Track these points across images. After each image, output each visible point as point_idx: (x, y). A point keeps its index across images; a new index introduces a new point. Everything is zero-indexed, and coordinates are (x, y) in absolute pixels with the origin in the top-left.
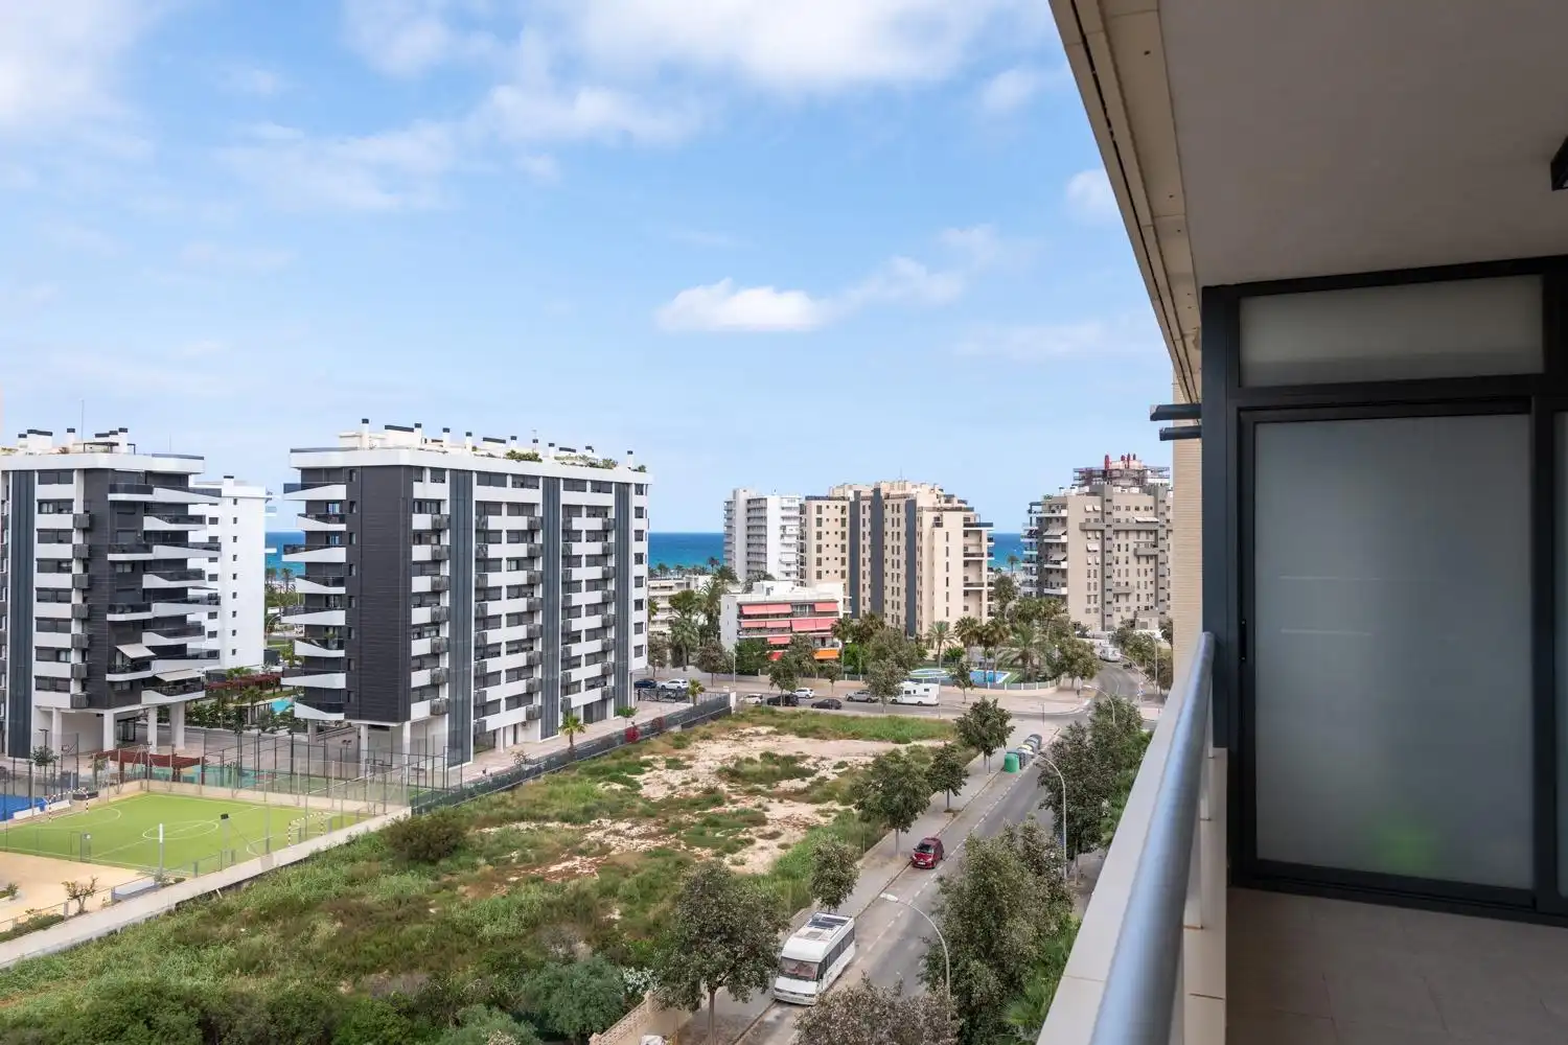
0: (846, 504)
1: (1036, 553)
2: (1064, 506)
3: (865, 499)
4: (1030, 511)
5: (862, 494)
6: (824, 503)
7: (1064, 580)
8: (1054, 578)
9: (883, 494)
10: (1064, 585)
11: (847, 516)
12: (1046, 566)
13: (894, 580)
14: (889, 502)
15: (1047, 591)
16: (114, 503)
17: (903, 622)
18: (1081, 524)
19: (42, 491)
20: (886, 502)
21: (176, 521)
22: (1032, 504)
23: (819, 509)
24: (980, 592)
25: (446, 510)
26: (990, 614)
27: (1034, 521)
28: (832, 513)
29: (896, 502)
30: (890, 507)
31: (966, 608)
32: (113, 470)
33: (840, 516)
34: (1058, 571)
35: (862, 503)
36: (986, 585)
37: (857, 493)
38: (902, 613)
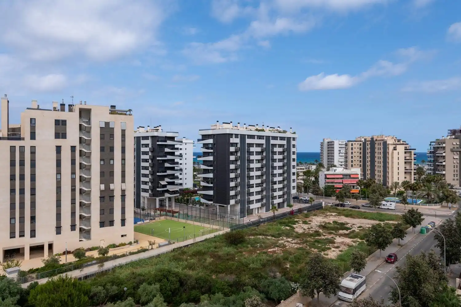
0: (361, 143)
1: (433, 159)
2: (444, 143)
3: (368, 141)
4: (430, 145)
5: (367, 140)
6: (354, 143)
7: (444, 169)
8: (439, 168)
9: (374, 140)
10: (444, 170)
11: (362, 147)
12: (437, 164)
13: (379, 168)
14: (377, 142)
15: (437, 172)
16: (158, 144)
17: (382, 181)
18: (451, 149)
19: (143, 142)
20: (376, 142)
21: (172, 149)
22: (431, 142)
23: (352, 145)
24: (411, 172)
25: (239, 146)
26: (415, 180)
27: (432, 148)
28: (356, 146)
29: (379, 142)
30: (377, 144)
31: (405, 178)
32: (158, 136)
33: (359, 147)
34: (441, 165)
35: (367, 143)
36: (413, 170)
37: (365, 139)
38: (382, 179)
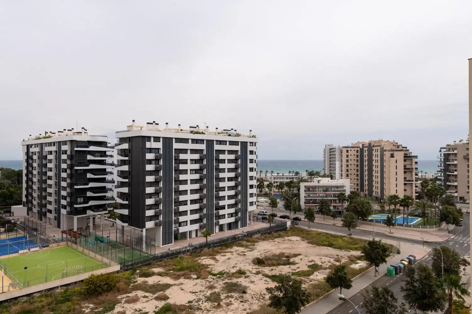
0: (359, 149)
1: (443, 168)
2: (456, 149)
3: (366, 147)
4: (440, 151)
5: (365, 145)
6: (349, 149)
7: (456, 179)
8: (451, 178)
9: (372, 145)
10: (456, 181)
11: (359, 154)
12: (447, 173)
13: (376, 180)
14: (374, 148)
15: (448, 183)
16: (76, 151)
17: (379, 194)
18: (464, 156)
20: (373, 148)
22: (441, 148)
23: (347, 151)
24: (412, 183)
26: (416, 193)
27: (442, 155)
28: (353, 152)
29: (376, 148)
30: (374, 150)
31: (405, 190)
32: (76, 140)
33: (356, 154)
34: (453, 175)
35: (365, 149)
36: (414, 181)
37: (363, 145)
38: (379, 191)
